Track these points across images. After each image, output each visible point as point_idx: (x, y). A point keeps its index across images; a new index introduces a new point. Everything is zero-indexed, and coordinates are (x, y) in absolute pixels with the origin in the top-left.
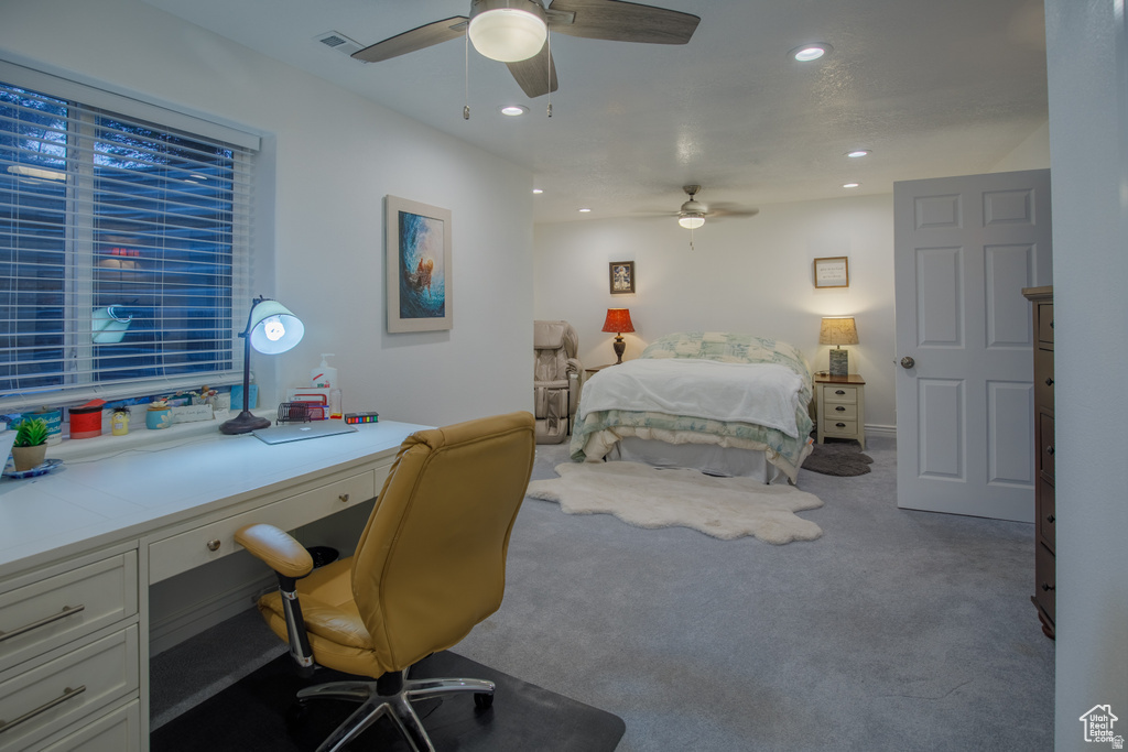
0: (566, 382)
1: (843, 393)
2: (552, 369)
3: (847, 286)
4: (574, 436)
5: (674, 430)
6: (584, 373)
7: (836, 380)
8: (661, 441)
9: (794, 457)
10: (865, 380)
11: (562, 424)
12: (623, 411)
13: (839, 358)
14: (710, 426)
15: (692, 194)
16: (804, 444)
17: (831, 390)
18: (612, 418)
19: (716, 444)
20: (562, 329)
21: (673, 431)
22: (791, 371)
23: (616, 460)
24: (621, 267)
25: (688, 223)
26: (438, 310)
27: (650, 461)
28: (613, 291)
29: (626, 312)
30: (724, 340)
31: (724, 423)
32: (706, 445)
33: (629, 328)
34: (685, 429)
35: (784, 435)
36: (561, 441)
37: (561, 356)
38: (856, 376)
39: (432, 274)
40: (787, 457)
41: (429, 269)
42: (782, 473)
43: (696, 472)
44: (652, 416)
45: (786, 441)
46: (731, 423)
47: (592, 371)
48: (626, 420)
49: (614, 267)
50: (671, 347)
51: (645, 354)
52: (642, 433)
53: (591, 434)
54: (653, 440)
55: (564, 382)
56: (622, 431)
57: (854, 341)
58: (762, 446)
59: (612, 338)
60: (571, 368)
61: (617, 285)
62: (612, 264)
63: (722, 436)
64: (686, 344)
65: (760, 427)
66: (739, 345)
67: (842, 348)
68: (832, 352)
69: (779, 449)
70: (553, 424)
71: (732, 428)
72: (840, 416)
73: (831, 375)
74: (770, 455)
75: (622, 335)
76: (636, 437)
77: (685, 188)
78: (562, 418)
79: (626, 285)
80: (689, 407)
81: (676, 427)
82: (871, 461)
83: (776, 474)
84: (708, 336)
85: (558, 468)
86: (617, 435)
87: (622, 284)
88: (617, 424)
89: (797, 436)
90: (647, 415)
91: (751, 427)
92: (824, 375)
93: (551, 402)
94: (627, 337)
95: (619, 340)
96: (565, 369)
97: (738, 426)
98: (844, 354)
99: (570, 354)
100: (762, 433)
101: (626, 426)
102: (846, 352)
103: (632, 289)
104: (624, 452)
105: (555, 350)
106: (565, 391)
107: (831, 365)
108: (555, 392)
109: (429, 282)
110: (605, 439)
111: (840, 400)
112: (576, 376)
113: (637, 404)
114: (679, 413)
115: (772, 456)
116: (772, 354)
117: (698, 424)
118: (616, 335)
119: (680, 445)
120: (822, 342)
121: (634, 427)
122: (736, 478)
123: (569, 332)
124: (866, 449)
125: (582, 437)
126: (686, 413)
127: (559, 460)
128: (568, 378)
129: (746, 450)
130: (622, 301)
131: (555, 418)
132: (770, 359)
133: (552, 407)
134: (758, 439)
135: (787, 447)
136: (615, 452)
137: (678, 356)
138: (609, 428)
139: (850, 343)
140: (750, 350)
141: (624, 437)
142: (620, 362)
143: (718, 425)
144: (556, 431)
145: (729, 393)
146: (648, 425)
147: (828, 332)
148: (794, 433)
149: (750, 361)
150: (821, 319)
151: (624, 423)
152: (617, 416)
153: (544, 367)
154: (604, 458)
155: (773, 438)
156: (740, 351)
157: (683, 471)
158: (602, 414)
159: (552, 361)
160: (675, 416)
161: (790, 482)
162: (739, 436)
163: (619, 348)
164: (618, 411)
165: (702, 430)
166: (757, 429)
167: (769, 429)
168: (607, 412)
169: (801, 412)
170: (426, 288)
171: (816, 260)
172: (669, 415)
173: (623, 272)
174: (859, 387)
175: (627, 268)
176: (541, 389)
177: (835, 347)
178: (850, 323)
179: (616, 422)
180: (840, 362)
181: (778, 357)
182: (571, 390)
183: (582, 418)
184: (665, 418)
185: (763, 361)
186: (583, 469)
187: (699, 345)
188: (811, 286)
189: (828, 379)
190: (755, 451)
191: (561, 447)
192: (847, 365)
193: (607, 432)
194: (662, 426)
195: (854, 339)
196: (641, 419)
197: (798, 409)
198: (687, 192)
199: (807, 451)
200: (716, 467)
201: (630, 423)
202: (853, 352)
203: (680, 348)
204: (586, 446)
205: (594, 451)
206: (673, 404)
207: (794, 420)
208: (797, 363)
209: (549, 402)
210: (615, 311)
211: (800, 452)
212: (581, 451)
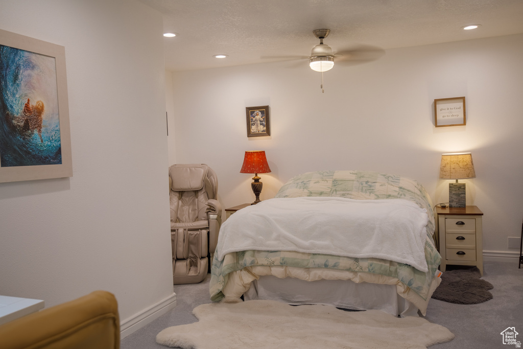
0: (206, 222)
1: (463, 223)
2: (194, 210)
3: (465, 124)
4: (212, 276)
5: (309, 268)
6: (224, 213)
7: (455, 211)
8: (296, 279)
9: (424, 291)
10: (482, 211)
11: (203, 263)
12: (259, 251)
13: (458, 191)
14: (343, 263)
15: (321, 38)
16: (433, 277)
17: (452, 221)
18: (248, 259)
19: (349, 280)
20: (202, 171)
21: (307, 269)
22: (417, 206)
23: (253, 299)
24: (257, 112)
25: (317, 66)
26: (55, 156)
27: (285, 298)
28: (250, 134)
29: (262, 154)
30: (353, 177)
31: (356, 260)
32: (340, 281)
33: (265, 169)
34: (319, 267)
35: (414, 269)
36: (202, 280)
37: (202, 197)
38: (473, 207)
39: (43, 116)
40: (417, 291)
41: (39, 111)
42: (412, 306)
43: (331, 307)
44: (287, 255)
45: (417, 276)
46: (363, 259)
47: (232, 211)
48: (261, 259)
49: (250, 111)
50: (304, 185)
51: (280, 193)
52: (277, 272)
53: (230, 275)
54: (288, 278)
55: (204, 223)
56: (258, 270)
57: (471, 175)
58: (393, 281)
59: (249, 179)
60: (211, 209)
61: (254, 129)
62: (248, 109)
63: (355, 272)
64: (318, 182)
65: (391, 262)
66: (367, 182)
67: (461, 181)
68: (451, 186)
69: (410, 284)
70: (193, 264)
71: (365, 264)
72: (461, 245)
73: (451, 207)
74: (401, 289)
75: (259, 175)
76: (272, 276)
77: (315, 32)
78: (202, 258)
79: (262, 128)
80: (323, 245)
81: (310, 265)
82: (491, 287)
83: (407, 307)
84: (339, 175)
85: (196, 310)
86: (253, 275)
87: (258, 128)
88: (254, 264)
89: (426, 270)
90: (282, 255)
91: (383, 263)
92: (444, 207)
93: (191, 242)
94: (264, 178)
95: (257, 180)
96: (205, 210)
97: (370, 262)
98: (462, 188)
99: (211, 195)
100: (393, 268)
101: (262, 265)
102: (464, 185)
103: (268, 132)
104: (261, 290)
105: (196, 192)
106: (204, 232)
107: (450, 197)
108: (195, 233)
109: (40, 126)
110: (243, 279)
111: (460, 230)
112: (215, 216)
113: (272, 244)
114: (313, 251)
115: (403, 290)
116: (397, 189)
117: (331, 262)
118: (253, 175)
119: (315, 282)
120: (443, 177)
121: (270, 266)
122: (368, 312)
123: (209, 174)
124: (485, 274)
125: (221, 278)
126: (320, 251)
127: (198, 302)
128: (208, 219)
129: (378, 285)
130: (259, 144)
131: (195, 257)
132: (396, 194)
133: (193, 247)
134: (390, 274)
135: (417, 282)
136: (252, 291)
137: (311, 194)
138: (246, 269)
139: (468, 177)
140: (377, 186)
141: (261, 277)
142: (258, 201)
143: (351, 262)
144: (196, 271)
145: (362, 230)
146: (283, 264)
147: (448, 167)
148: (424, 268)
149: (378, 197)
150: (442, 156)
151: (260, 263)
152: (253, 256)
153: (186, 208)
154: (242, 298)
155: (404, 273)
156: (367, 188)
157: (318, 307)
158: (239, 255)
159: (193, 203)
160: (309, 254)
161: (420, 313)
162: (371, 272)
163: (257, 188)
164: (254, 251)
165: (335, 267)
166: (388, 265)
167: (400, 264)
168: (243, 253)
169: (430, 246)
170: (36, 132)
171: (436, 101)
172: (304, 253)
173: (259, 116)
174: (478, 218)
175: (262, 113)
176: (181, 231)
177: (454, 181)
178: (468, 158)
179: (253, 262)
180: (458, 195)
181: (403, 192)
182: (211, 230)
183: (220, 259)
184: (299, 256)
185: (389, 196)
186: (222, 310)
187: (330, 183)
188: (431, 125)
189: (447, 211)
190: (386, 285)
191: (201, 287)
192: (464, 198)
193: (244, 273)
194: (296, 265)
195: (471, 173)
196: (276, 258)
197: (427, 243)
198: (317, 36)
199: (436, 283)
200: (349, 302)
201: (265, 263)
202: (470, 185)
203: (313, 186)
204: (225, 286)
205: (233, 292)
206: (306, 243)
207: (423, 254)
208: (419, 197)
209: (190, 243)
210: (252, 154)
211: (429, 285)
212: (221, 291)
